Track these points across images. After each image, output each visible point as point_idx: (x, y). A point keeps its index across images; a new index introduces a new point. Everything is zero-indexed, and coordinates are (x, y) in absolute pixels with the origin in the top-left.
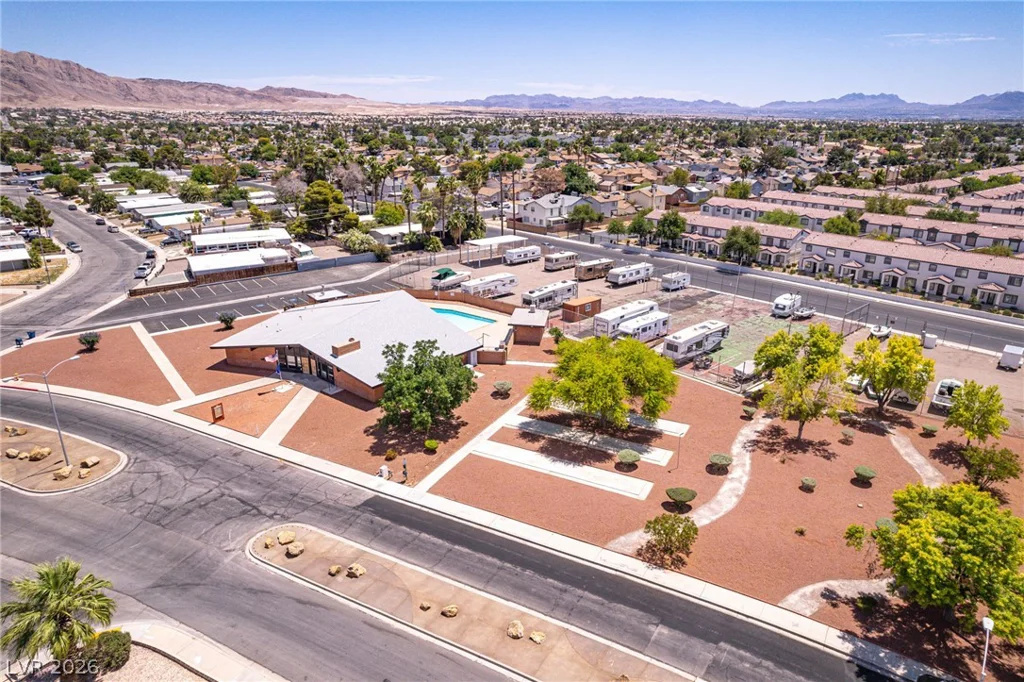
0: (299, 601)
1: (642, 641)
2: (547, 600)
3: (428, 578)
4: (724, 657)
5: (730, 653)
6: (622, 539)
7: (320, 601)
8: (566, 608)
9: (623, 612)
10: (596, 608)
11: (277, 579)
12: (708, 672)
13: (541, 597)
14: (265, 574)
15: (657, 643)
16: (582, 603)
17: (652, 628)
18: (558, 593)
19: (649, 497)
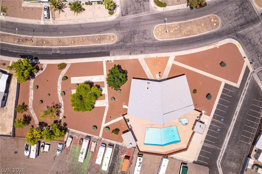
0: (100, 32)
1: (60, 49)
2: (73, 49)
3: (88, 44)
4: (51, 52)
5: (50, 53)
6: (69, 66)
7: (98, 33)
8: (70, 49)
9: (64, 53)
10: (67, 51)
11: (106, 33)
12: (52, 49)
13: (74, 49)
14: (109, 33)
15: (58, 50)
16: (69, 51)
17: (60, 52)
18: (73, 51)
19: (70, 79)
